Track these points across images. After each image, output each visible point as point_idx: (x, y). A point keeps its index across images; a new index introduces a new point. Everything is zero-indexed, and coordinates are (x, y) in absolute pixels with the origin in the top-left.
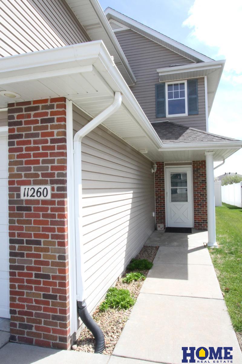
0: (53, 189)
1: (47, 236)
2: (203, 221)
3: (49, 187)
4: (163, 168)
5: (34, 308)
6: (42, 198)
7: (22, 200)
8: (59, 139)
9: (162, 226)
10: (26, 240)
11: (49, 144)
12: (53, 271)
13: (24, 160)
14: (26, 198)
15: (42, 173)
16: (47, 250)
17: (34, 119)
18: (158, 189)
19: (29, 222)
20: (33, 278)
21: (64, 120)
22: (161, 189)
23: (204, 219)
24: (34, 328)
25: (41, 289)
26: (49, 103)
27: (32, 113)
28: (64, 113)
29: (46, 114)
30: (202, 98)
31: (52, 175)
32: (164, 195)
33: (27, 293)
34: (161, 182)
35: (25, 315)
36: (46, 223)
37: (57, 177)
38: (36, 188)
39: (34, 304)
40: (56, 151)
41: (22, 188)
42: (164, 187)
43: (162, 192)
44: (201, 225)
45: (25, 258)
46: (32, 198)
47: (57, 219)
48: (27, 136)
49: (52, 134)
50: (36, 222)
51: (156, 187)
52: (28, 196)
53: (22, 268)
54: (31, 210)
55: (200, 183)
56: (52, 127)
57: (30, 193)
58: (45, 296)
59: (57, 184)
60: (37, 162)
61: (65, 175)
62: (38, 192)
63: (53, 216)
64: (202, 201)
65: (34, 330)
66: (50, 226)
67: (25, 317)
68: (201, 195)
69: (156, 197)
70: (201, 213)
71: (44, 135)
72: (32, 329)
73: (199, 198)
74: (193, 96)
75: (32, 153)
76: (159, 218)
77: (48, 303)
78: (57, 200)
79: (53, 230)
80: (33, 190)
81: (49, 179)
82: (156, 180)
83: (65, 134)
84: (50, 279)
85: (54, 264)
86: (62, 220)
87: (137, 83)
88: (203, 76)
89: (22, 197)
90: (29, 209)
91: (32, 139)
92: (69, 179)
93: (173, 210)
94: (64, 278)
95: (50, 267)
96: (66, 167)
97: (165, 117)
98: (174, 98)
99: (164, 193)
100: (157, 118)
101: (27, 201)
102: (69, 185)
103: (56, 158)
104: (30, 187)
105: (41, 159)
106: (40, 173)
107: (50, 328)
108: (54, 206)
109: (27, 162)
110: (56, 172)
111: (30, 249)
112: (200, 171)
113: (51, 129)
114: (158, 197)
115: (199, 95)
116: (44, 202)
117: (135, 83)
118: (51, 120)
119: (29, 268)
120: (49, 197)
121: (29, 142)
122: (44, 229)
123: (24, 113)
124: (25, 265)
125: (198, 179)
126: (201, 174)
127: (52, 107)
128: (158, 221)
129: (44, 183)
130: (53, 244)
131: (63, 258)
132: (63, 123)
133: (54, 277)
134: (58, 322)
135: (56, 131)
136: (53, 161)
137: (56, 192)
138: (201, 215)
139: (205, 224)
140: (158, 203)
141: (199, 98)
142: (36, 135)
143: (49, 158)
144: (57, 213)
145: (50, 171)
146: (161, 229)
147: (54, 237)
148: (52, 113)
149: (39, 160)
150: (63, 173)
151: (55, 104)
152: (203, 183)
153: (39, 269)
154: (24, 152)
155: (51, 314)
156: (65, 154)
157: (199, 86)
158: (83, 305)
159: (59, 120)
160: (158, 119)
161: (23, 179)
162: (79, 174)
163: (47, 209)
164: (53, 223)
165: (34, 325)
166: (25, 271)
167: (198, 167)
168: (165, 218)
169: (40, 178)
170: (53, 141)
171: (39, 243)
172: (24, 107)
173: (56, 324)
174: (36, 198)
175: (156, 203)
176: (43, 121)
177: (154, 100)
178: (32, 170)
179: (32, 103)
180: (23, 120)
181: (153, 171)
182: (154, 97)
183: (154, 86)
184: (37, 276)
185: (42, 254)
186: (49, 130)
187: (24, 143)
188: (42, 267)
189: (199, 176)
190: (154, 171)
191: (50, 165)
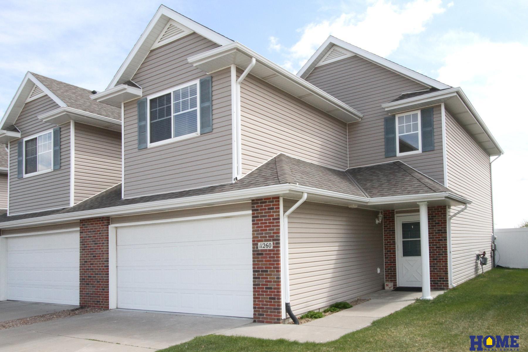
0: (274, 244)
1: (271, 268)
2: (440, 278)
3: (272, 243)
4: (394, 217)
5: (265, 305)
6: (269, 248)
7: (259, 250)
8: (276, 218)
9: (391, 285)
10: (261, 270)
11: (272, 221)
12: (274, 285)
13: (260, 229)
14: (261, 249)
15: (268, 236)
16: (271, 275)
17: (264, 208)
18: (388, 242)
19: (262, 261)
20: (265, 290)
21: (279, 208)
22: (390, 242)
23: (441, 276)
24: (265, 315)
25: (268, 295)
26: (271, 200)
27: (264, 205)
28: (279, 205)
29: (270, 205)
30: (439, 130)
31: (273, 236)
32: (395, 249)
33: (262, 297)
34: (391, 234)
35: (261, 309)
36: (270, 261)
37: (276, 237)
38: (266, 243)
39: (265, 303)
40: (275, 224)
41: (259, 243)
42: (395, 240)
43: (392, 245)
44: (438, 283)
45: (261, 280)
46: (264, 248)
47: (275, 259)
48: (261, 216)
49: (273, 216)
50: (266, 261)
51: (385, 240)
52: (262, 247)
53: (259, 285)
54: (263, 255)
55: (436, 233)
56: (273, 212)
57: (263, 246)
58: (270, 298)
59: (275, 241)
60: (266, 230)
61: (279, 236)
62: (266, 245)
63: (274, 257)
64: (439, 254)
65: (265, 316)
66: (272, 263)
67: (261, 310)
68: (437, 247)
69: (385, 251)
70: (437, 269)
71: (269, 216)
72: (264, 316)
73: (435, 251)
74: (428, 129)
75: (263, 225)
76: (388, 276)
77: (271, 302)
78: (275, 249)
79: (273, 264)
80: (264, 244)
81: (272, 238)
82: (384, 231)
83: (279, 215)
84: (272, 289)
85: (274, 282)
86: (278, 259)
87: (364, 118)
88: (440, 104)
89: (259, 248)
90: (262, 254)
91: (263, 218)
92: (281, 238)
93: (405, 266)
94: (279, 288)
95: (272, 283)
96: (280, 232)
97: (396, 156)
98: (406, 133)
99: (395, 246)
100: (386, 158)
101: (262, 250)
102: (281, 241)
103: (275, 228)
104: (263, 243)
105: (268, 228)
106: (267, 236)
107: (272, 314)
108: (274, 252)
109: (261, 230)
110: (275, 235)
111: (263, 275)
112: (435, 219)
113: (272, 213)
114: (388, 251)
115: (435, 127)
116: (270, 250)
117: (361, 118)
118: (272, 209)
119: (262, 285)
120: (272, 248)
121: (262, 220)
122: (270, 264)
123: (259, 205)
124: (261, 283)
125: (433, 228)
126: (437, 222)
127: (273, 202)
128: (387, 279)
129: (270, 240)
130: (274, 271)
131: (279, 278)
132: (278, 210)
133: (275, 288)
134: (276, 311)
135: (275, 214)
136: (273, 230)
137: (275, 245)
138: (437, 271)
139: (442, 282)
140: (388, 258)
141: (435, 130)
142: (265, 216)
143: (272, 228)
144: (275, 256)
145: (272, 235)
146: (390, 288)
147: (274, 268)
148: (273, 205)
149: (267, 229)
150: (278, 235)
151: (274, 200)
152: (439, 233)
153: (267, 285)
154: (260, 225)
155: (273, 307)
156: (279, 226)
157: (435, 116)
158: (289, 305)
159: (276, 208)
160: (388, 159)
161: (260, 239)
162: (287, 235)
163: (271, 254)
164: (274, 261)
165: (265, 313)
166: (261, 286)
167: (433, 214)
168: (396, 276)
169: (268, 238)
170: (273, 219)
171: (267, 271)
172: (259, 201)
173: (275, 312)
174: (266, 248)
175: (385, 258)
176: (269, 209)
177: (383, 137)
178: (264, 234)
179: (263, 199)
180: (259, 208)
181: (377, 222)
182: (383, 133)
183: (383, 120)
184: (266, 288)
185: (268, 277)
186: (272, 214)
187: (259, 220)
188: (268, 283)
189: (434, 224)
190: (379, 222)
191: (272, 232)
